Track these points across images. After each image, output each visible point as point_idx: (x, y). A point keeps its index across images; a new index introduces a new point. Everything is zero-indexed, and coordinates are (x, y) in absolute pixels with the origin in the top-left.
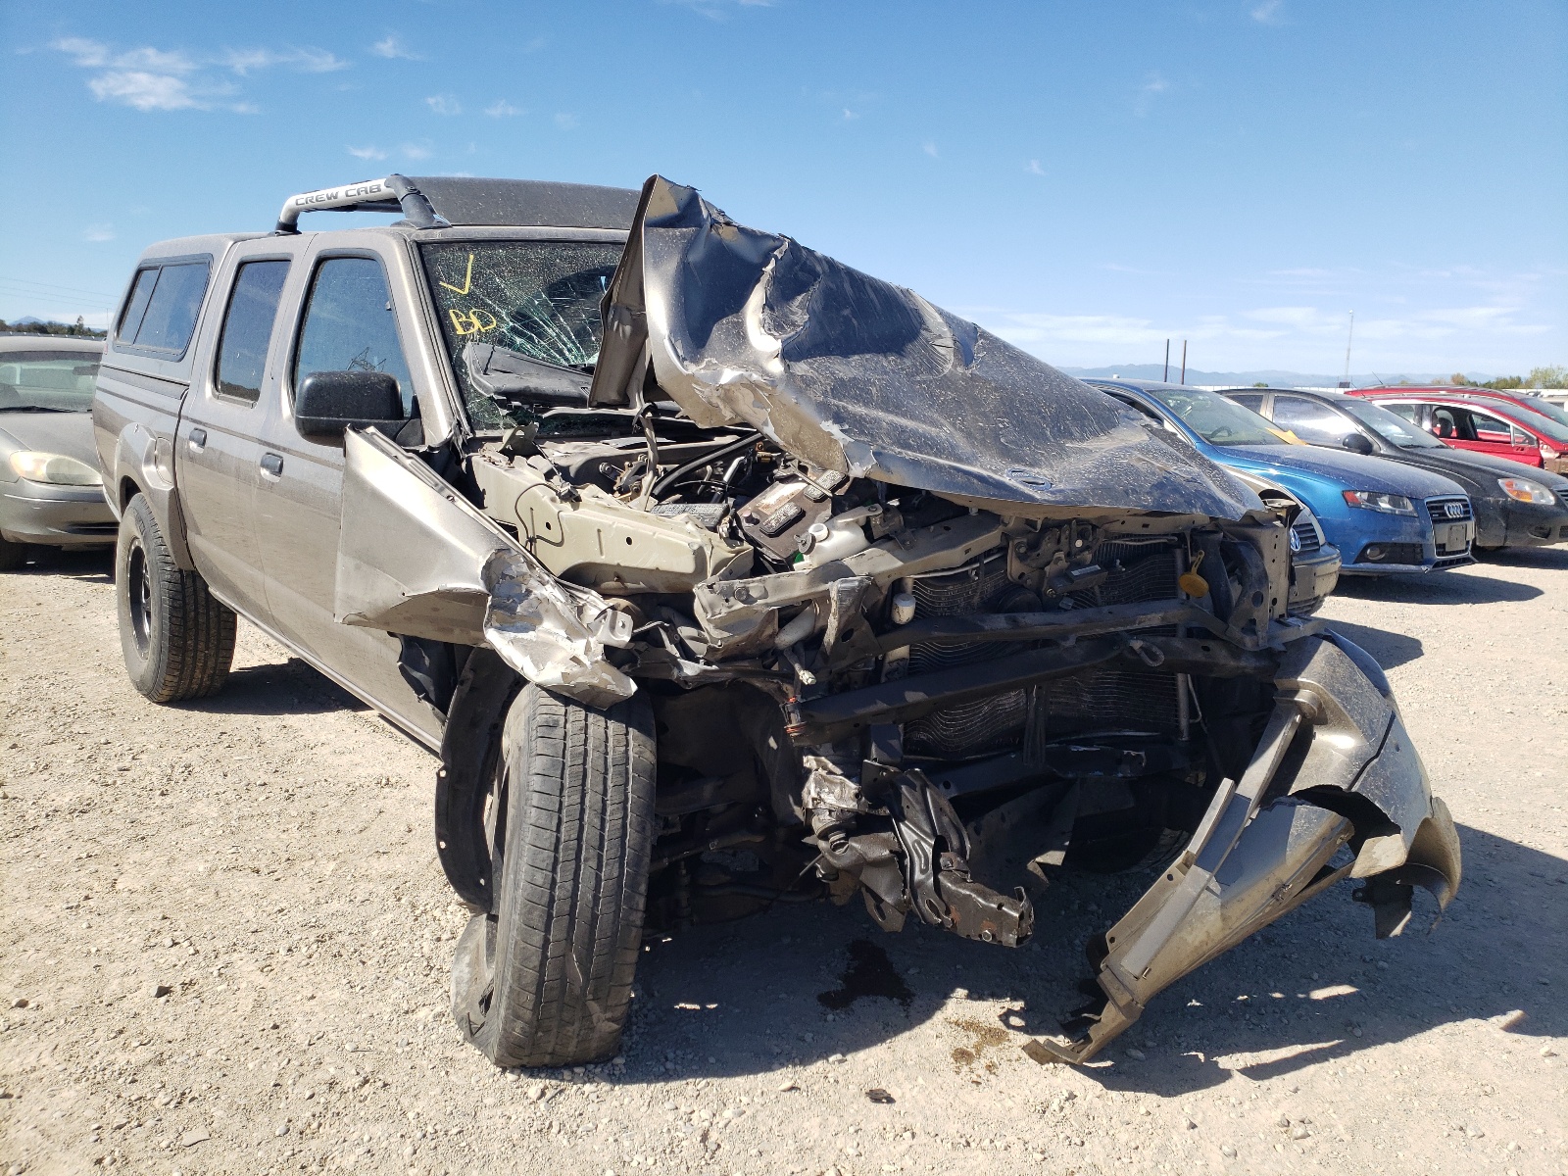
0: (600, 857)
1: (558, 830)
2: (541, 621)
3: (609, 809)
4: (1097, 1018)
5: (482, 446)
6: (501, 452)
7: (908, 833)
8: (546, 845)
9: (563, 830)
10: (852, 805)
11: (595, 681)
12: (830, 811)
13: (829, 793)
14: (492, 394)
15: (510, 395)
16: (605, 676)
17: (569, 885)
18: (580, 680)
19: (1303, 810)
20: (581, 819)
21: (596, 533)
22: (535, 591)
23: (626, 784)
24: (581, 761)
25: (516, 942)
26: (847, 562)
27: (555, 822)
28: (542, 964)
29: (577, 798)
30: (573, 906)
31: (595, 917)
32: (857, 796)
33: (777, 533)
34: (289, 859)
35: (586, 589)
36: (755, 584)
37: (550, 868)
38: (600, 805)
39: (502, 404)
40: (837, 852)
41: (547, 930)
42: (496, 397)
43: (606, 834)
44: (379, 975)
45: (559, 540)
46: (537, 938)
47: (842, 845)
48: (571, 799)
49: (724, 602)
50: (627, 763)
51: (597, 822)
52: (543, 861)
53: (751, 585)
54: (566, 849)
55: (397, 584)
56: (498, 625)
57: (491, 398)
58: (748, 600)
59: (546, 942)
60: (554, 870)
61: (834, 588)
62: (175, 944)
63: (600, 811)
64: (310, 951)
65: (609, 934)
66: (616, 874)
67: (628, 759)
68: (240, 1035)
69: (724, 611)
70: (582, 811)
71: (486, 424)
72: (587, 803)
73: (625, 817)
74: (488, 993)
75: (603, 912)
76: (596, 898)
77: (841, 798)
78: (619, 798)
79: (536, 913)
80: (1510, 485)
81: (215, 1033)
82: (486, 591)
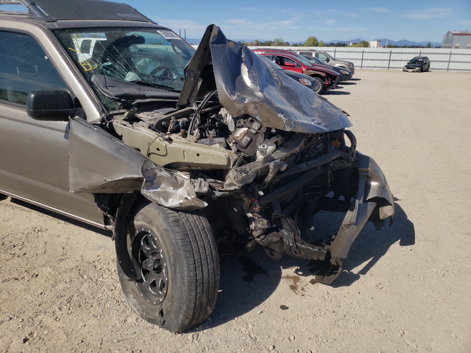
0: (207, 262)
1: (194, 257)
2: (161, 184)
3: (206, 245)
4: (337, 272)
5: (113, 117)
6: (124, 120)
7: (285, 232)
8: (192, 263)
9: (195, 256)
10: (267, 227)
11: (193, 204)
12: (260, 229)
13: (258, 224)
14: (114, 97)
15: (121, 97)
16: (197, 202)
17: (201, 274)
18: (187, 204)
19: (369, 203)
20: (199, 251)
21: (183, 152)
22: (158, 174)
23: (207, 236)
24: (192, 232)
25: (187, 296)
26: (273, 155)
27: (192, 254)
28: (196, 300)
29: (196, 244)
30: (203, 280)
31: (209, 281)
32: (267, 223)
33: (246, 147)
34: (26, 271)
35: (176, 171)
36: (248, 167)
37: (194, 270)
38: (203, 245)
39: (119, 101)
40: (263, 241)
41: (196, 290)
42: (116, 98)
43: (207, 254)
44: (102, 309)
45: (164, 154)
46: (194, 293)
47: (264, 239)
48: (194, 245)
49: (240, 174)
50: (205, 229)
51: (204, 251)
52: (192, 268)
53: (246, 167)
54: (198, 262)
55: (102, 177)
56: (146, 187)
57: (114, 99)
58: (247, 173)
59: (196, 293)
60: (196, 271)
61: (271, 165)
62: (11, 319)
63: (204, 247)
64: (68, 307)
65: (213, 285)
66: (213, 266)
67: (204, 227)
68: (71, 349)
69: (241, 177)
70: (199, 248)
71: (111, 108)
72: (199, 246)
73: (211, 247)
74: (161, 310)
75: (211, 279)
76: (209, 275)
77: (262, 225)
78: (207, 241)
79: (193, 286)
80: (302, 80)
81: (60, 351)
82: (143, 177)
